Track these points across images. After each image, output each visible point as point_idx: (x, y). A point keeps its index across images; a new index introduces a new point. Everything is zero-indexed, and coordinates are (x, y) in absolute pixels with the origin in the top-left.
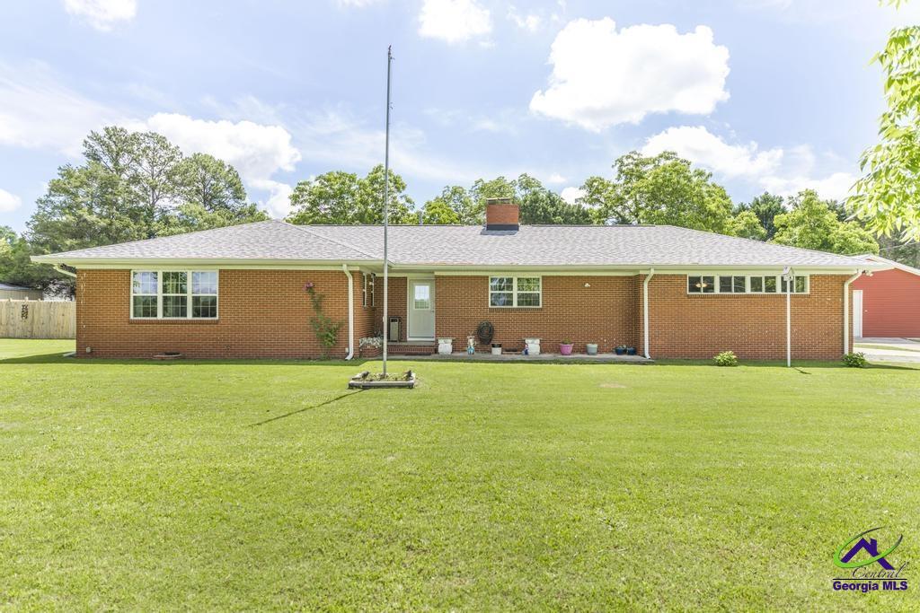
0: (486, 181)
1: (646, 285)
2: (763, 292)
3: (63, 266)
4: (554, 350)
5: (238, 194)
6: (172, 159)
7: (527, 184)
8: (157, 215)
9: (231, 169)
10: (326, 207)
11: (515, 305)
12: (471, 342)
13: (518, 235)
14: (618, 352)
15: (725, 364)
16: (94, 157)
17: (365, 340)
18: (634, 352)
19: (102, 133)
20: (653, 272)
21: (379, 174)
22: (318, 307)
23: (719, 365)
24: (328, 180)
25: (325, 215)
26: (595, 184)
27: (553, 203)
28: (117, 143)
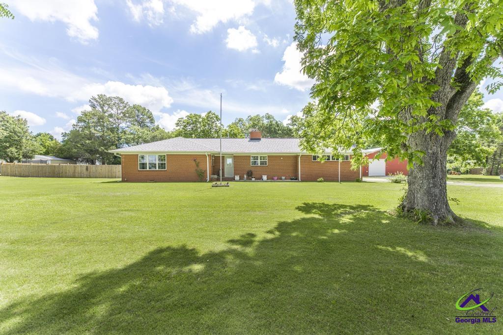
0: (252, 116)
1: (299, 158)
2: (336, 160)
3: (117, 154)
4: (271, 179)
5: (152, 121)
6: (125, 107)
7: (269, 117)
8: (120, 130)
9: (149, 111)
10: (190, 127)
11: (259, 165)
12: (245, 176)
13: (261, 142)
14: (291, 179)
15: (320, 182)
16: (93, 106)
17: (212, 176)
18: (296, 179)
19: (97, 97)
20: (301, 154)
21: (210, 114)
22: (198, 166)
23: (318, 182)
24: (191, 117)
25: (189, 131)
26: (294, 118)
27: (278, 126)
28: (103, 101)
